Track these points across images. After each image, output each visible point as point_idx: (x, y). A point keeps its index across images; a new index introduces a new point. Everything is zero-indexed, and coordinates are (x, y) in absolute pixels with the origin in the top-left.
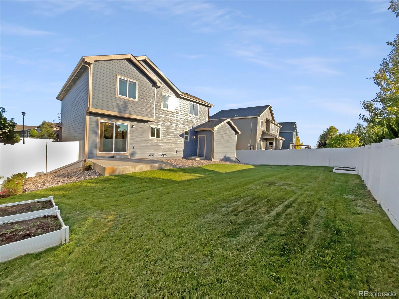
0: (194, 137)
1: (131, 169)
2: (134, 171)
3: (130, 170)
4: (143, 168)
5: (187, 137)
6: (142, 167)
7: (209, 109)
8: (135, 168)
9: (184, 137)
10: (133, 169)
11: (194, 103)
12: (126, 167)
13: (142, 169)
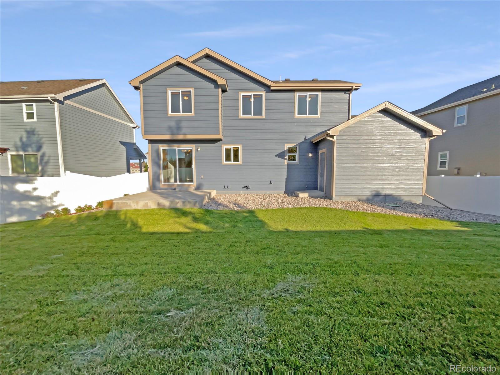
0: (310, 155)
1: (132, 205)
2: (136, 208)
3: (130, 206)
4: (149, 204)
5: (294, 156)
6: (147, 203)
7: (349, 94)
8: (137, 203)
9: (287, 157)
10: (135, 204)
11: (308, 93)
12: (126, 201)
13: (148, 206)
